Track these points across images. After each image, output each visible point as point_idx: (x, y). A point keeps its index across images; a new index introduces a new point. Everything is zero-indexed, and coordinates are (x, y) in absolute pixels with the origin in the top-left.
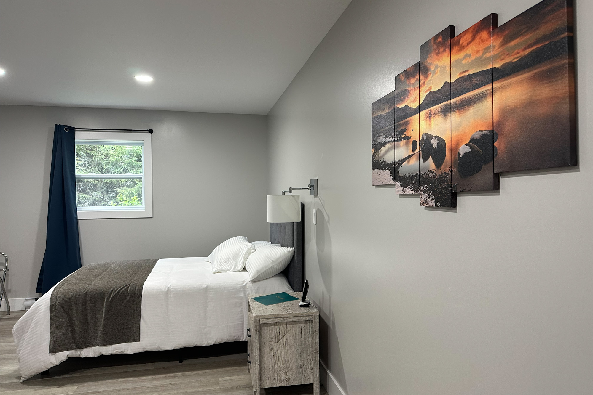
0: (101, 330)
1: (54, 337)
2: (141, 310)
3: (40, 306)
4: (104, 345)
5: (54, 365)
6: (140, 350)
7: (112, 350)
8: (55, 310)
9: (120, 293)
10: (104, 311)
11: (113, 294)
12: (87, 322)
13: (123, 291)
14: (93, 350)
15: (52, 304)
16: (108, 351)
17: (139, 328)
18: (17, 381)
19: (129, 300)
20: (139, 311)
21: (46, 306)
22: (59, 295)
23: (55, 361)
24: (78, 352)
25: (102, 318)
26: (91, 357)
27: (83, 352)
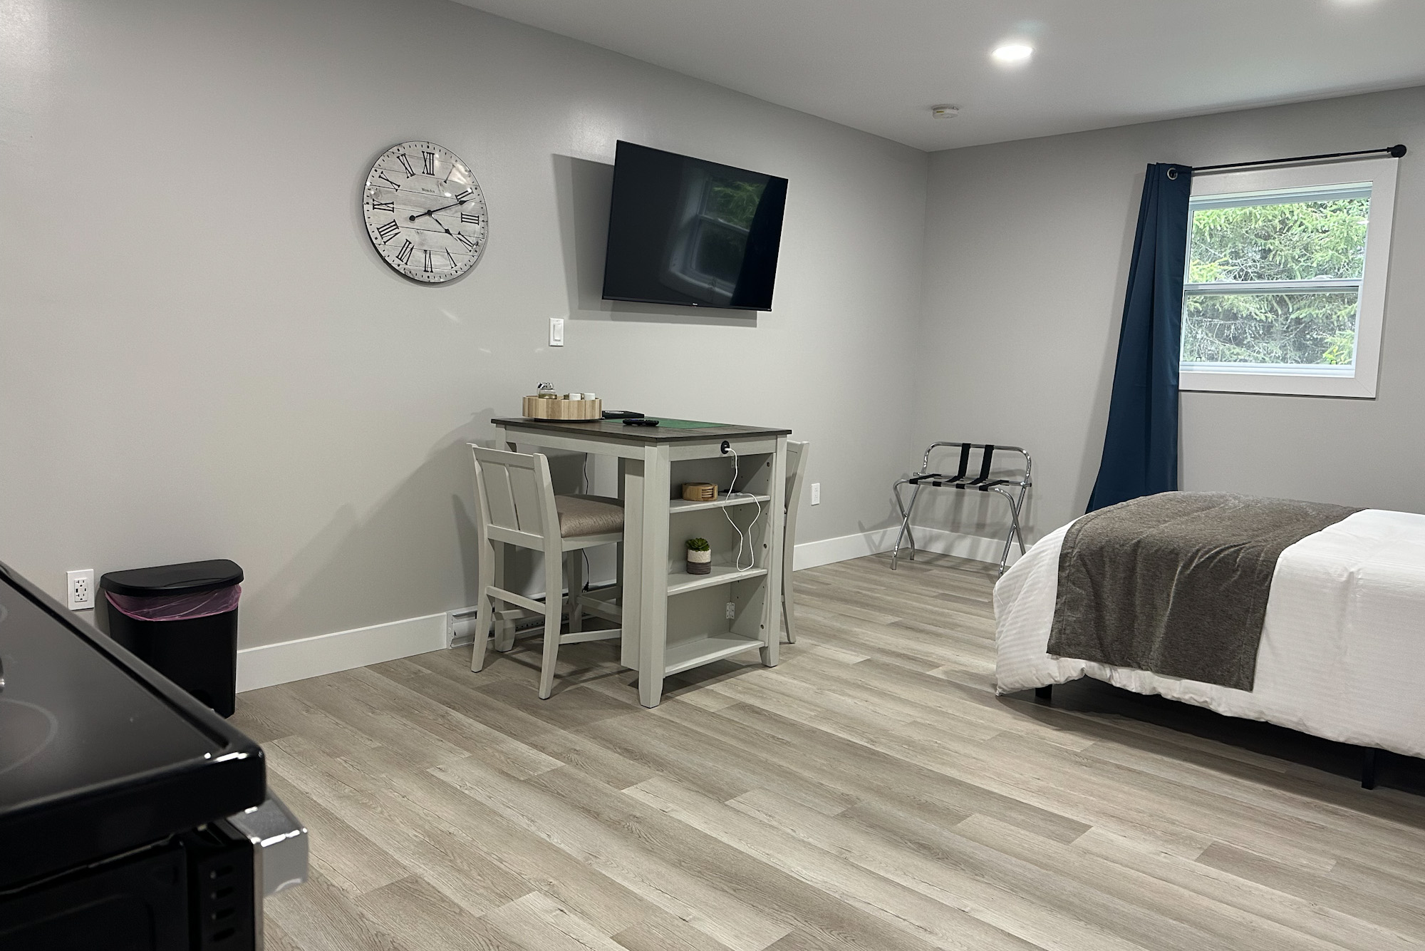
0: (1162, 636)
1: (1060, 622)
2: (1264, 615)
3: (1043, 551)
4: (1163, 673)
5: (1056, 681)
6: (1251, 715)
7: (1182, 689)
8: (1069, 566)
9: (1216, 560)
10: (1172, 595)
11: (1200, 558)
12: (1132, 608)
13: (1223, 558)
14: (1140, 678)
15: (1065, 551)
16: (1171, 690)
17: (1255, 659)
18: (991, 690)
19: (1235, 581)
20: (1258, 614)
21: (1053, 555)
22: (1080, 536)
23: (1057, 674)
24: (1105, 671)
25: (1166, 610)
26: (1134, 691)
27: (1117, 674)
